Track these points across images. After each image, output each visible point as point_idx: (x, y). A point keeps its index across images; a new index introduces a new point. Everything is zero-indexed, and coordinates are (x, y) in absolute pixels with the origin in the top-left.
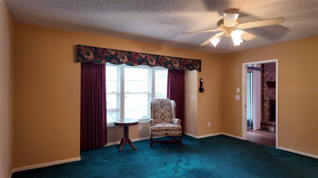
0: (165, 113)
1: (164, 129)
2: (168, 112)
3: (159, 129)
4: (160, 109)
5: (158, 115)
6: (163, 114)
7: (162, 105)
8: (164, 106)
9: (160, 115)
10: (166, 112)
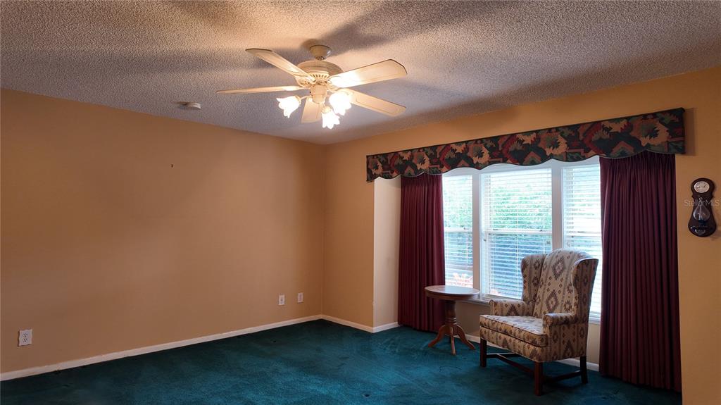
0: (560, 292)
1: (501, 329)
2: (567, 292)
3: (493, 324)
4: (550, 278)
5: (543, 295)
6: (553, 294)
7: (559, 268)
8: (562, 271)
9: (547, 294)
10: (562, 290)
